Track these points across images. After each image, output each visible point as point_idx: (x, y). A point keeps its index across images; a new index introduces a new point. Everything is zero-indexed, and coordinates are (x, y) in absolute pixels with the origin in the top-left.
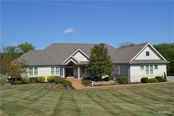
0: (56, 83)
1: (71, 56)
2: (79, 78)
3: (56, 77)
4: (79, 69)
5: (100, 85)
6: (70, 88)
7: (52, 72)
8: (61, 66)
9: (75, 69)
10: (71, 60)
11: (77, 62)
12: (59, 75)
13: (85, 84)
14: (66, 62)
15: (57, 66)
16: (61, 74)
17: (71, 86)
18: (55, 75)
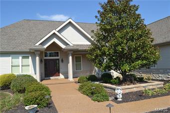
1: (54, 31)
15: (25, 54)
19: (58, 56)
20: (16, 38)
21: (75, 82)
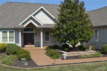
0: (8, 54)
1: (31, 16)
2: (42, 47)
3: (9, 45)
4: (42, 33)
5: (77, 57)
6: (26, 64)
7: (4, 38)
8: (17, 30)
9: (36, 34)
10: (31, 21)
11: (39, 24)
12: (14, 43)
13: (51, 56)
14: (23, 24)
15: (11, 30)
16: (17, 41)
17: (29, 59)
18: (8, 42)
19: (33, 31)
20: (4, 18)
21: (44, 49)
